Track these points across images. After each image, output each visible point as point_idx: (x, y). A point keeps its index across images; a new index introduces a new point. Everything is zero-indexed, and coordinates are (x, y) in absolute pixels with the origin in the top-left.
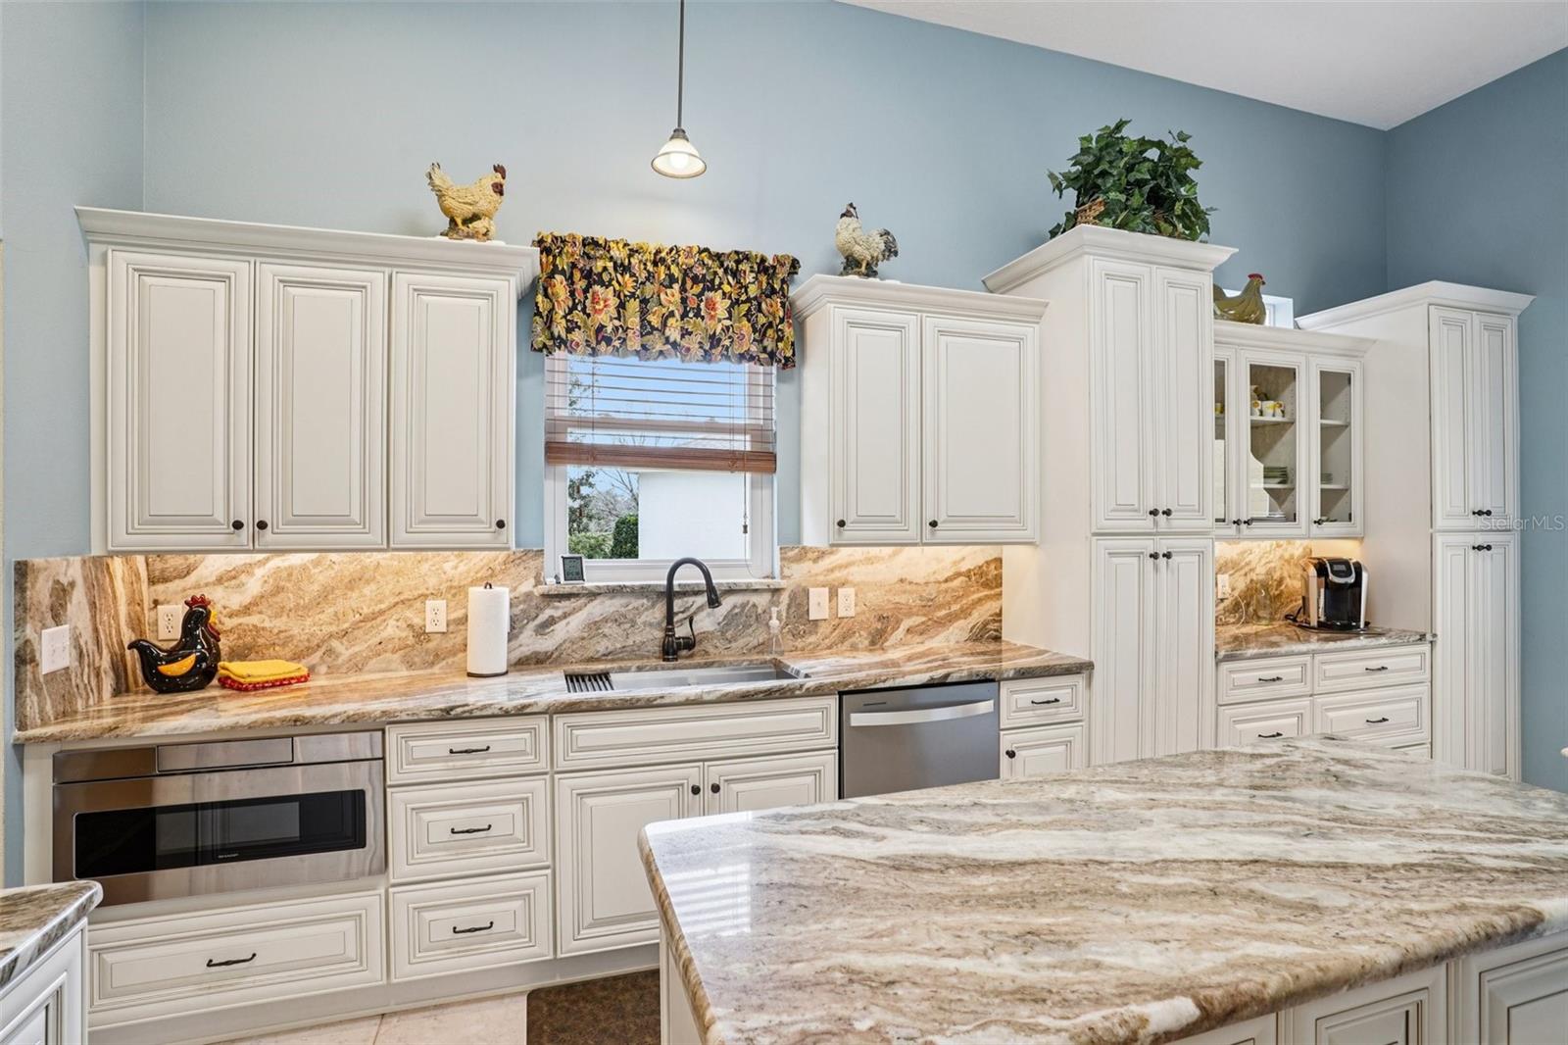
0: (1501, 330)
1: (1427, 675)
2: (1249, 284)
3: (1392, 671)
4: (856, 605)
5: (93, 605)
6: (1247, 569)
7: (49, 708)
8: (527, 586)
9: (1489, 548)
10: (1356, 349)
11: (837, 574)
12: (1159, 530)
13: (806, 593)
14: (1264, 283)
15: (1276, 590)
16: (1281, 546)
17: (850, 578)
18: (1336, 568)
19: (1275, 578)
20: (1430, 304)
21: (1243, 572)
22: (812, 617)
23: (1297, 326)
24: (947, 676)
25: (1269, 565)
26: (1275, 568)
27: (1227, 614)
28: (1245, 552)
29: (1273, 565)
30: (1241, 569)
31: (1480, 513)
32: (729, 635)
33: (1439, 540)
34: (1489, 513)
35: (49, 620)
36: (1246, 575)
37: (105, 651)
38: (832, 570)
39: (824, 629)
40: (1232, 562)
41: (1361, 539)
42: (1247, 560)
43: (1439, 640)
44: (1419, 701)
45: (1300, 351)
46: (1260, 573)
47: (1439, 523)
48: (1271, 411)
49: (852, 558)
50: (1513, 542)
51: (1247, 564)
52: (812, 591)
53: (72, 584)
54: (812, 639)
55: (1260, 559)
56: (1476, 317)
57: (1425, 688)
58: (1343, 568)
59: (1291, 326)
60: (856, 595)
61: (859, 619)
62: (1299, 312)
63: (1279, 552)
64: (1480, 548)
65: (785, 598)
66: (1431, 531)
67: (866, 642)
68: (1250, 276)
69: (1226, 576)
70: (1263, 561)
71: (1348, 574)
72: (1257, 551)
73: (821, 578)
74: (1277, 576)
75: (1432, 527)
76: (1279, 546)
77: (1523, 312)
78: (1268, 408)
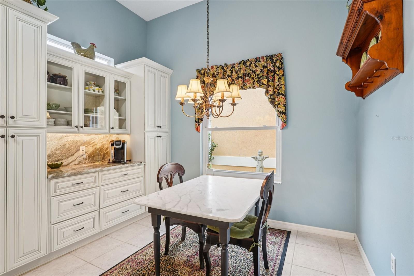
0: (165, 77)
1: (143, 174)
2: (90, 46)
3: (130, 175)
6: (93, 144)
9: (161, 137)
10: (128, 76)
12: (8, 125)
14: (96, 47)
15: (106, 151)
16: (108, 137)
18: (117, 143)
19: (105, 147)
20: (145, 65)
21: (92, 145)
23: (115, 67)
25: (103, 143)
26: (105, 144)
27: (85, 160)
28: (92, 139)
29: (104, 143)
30: (91, 144)
31: (158, 127)
33: (147, 134)
34: (161, 127)
36: (93, 146)
40: (87, 142)
41: (129, 134)
42: (94, 141)
43: (146, 163)
44: (140, 183)
45: (107, 72)
46: (99, 145)
47: (147, 129)
48: (98, 91)
50: (168, 135)
51: (93, 143)
55: (99, 141)
56: (159, 72)
57: (142, 179)
58: (119, 143)
59: (114, 66)
62: (116, 63)
63: (107, 139)
64: (158, 137)
66: (144, 131)
68: (91, 44)
69: (84, 147)
70: (100, 142)
71: (119, 145)
72: (98, 138)
74: (106, 146)
75: (144, 130)
76: (106, 137)
77: (171, 74)
78: (96, 89)
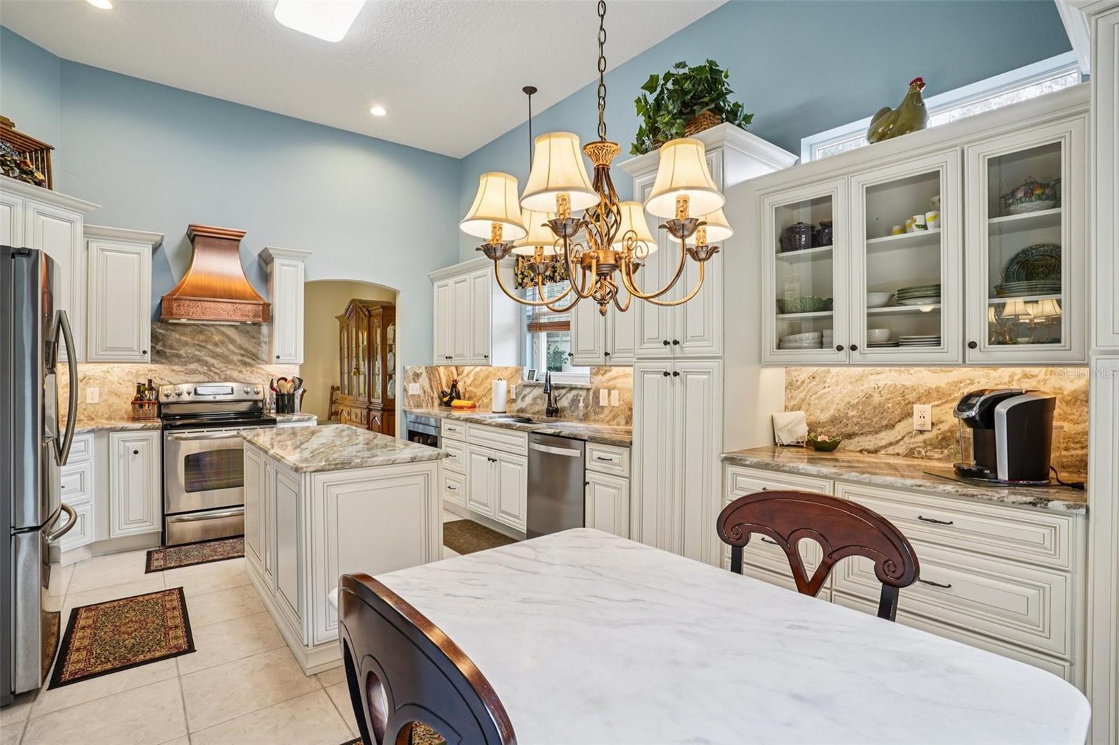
4: (619, 400)
5: (430, 379)
7: (412, 403)
8: (520, 381)
11: (612, 383)
12: (675, 356)
13: (599, 390)
17: (617, 385)
18: (972, 400)
22: (601, 404)
24: (560, 432)
27: (928, 448)
28: (960, 382)
32: (572, 409)
35: (412, 381)
37: (435, 393)
38: (609, 380)
39: (606, 411)
40: (938, 391)
49: (618, 374)
52: (601, 390)
53: (421, 373)
54: (601, 416)
58: (976, 400)
60: (619, 395)
61: (621, 408)
65: (591, 393)
67: (624, 422)
73: (605, 384)
